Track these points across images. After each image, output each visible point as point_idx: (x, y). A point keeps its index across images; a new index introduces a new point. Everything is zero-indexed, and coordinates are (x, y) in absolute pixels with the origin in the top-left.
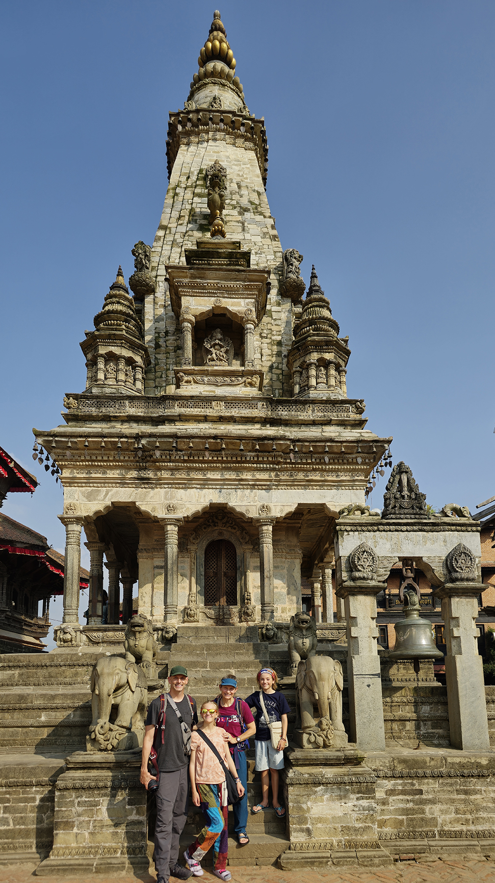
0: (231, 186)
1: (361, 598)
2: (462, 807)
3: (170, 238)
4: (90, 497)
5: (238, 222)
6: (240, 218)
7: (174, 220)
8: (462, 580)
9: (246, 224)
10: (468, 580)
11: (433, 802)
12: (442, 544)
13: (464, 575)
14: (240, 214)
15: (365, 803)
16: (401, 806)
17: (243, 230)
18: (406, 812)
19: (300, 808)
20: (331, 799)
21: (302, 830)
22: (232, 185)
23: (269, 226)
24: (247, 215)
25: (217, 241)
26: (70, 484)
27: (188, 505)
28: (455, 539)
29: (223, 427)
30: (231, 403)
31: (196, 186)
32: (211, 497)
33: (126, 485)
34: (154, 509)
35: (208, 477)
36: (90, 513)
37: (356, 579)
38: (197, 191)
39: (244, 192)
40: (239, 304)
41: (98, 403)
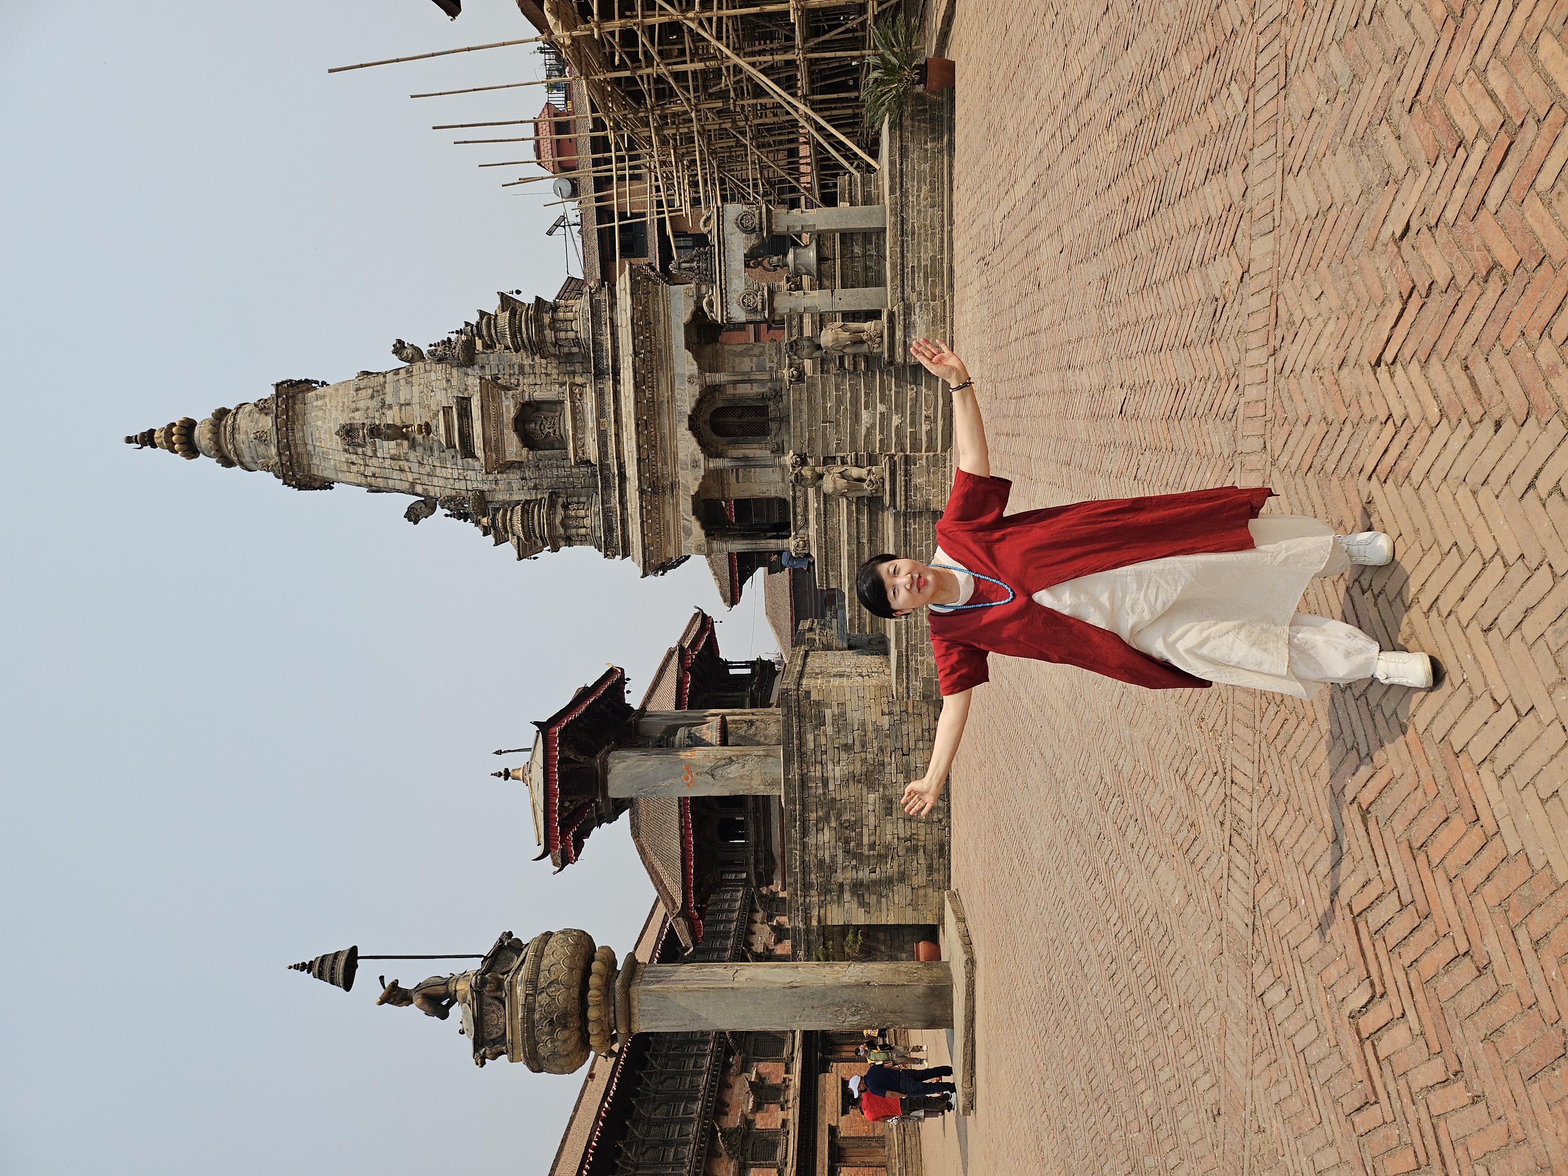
0: (359, 418)
1: (775, 305)
2: (923, 237)
3: (425, 479)
4: (688, 532)
5: (400, 410)
7: (403, 476)
8: (761, 223)
9: (402, 402)
10: (760, 218)
11: (919, 258)
12: (734, 236)
13: (757, 221)
14: (390, 407)
15: (917, 310)
16: (922, 281)
17: (408, 404)
22: (357, 417)
23: (396, 378)
24: (389, 400)
25: (442, 430)
26: (680, 551)
27: (692, 449)
28: (730, 227)
29: (624, 420)
30: (601, 412)
31: (364, 454)
32: (684, 429)
33: (678, 504)
34: (696, 479)
35: (667, 432)
36: (702, 533)
37: (763, 309)
38: (370, 453)
39: (362, 404)
40: (507, 406)
41: (609, 529)
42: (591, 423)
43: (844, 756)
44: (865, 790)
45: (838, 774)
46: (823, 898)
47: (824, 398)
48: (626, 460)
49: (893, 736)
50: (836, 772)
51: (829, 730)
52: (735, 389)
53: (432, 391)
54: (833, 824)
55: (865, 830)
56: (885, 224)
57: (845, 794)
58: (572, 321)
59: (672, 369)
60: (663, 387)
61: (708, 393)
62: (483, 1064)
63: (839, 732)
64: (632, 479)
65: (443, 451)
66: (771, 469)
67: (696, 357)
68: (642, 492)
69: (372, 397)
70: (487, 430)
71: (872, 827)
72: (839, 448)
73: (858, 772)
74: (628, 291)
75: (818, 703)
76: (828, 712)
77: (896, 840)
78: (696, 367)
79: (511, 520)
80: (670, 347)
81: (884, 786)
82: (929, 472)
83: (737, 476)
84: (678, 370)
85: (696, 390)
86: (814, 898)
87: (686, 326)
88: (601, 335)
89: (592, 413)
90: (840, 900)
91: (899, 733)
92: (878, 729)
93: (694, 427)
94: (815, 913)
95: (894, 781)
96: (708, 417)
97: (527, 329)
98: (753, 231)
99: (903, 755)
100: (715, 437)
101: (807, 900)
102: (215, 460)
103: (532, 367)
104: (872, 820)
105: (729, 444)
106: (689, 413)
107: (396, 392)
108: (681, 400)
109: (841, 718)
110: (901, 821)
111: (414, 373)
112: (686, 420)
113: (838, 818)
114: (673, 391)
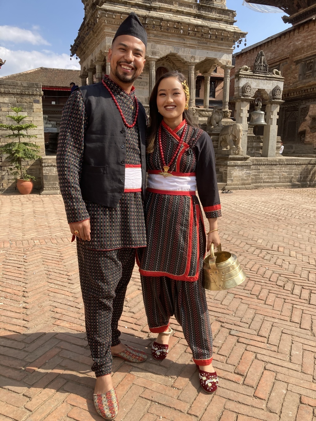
1: (245, 103)
2: (270, 174)
10: (279, 99)
11: (262, 172)
12: (272, 85)
13: (278, 97)
15: (248, 172)
16: (254, 173)
18: (255, 175)
19: (231, 173)
20: (239, 171)
21: (230, 180)
27: (161, 52)
28: (275, 84)
30: (181, 4)
32: (171, 50)
35: (171, 40)
37: (245, 96)
56: (271, 156)
59: (198, 48)
60: (192, 42)
67: (202, 62)
74: (236, 31)
78: (198, 61)
84: (198, 51)
85: (188, 60)
88: (215, 13)
98: (273, 95)
106: (178, 54)
108: (184, 51)
112: (175, 52)
114: (189, 47)
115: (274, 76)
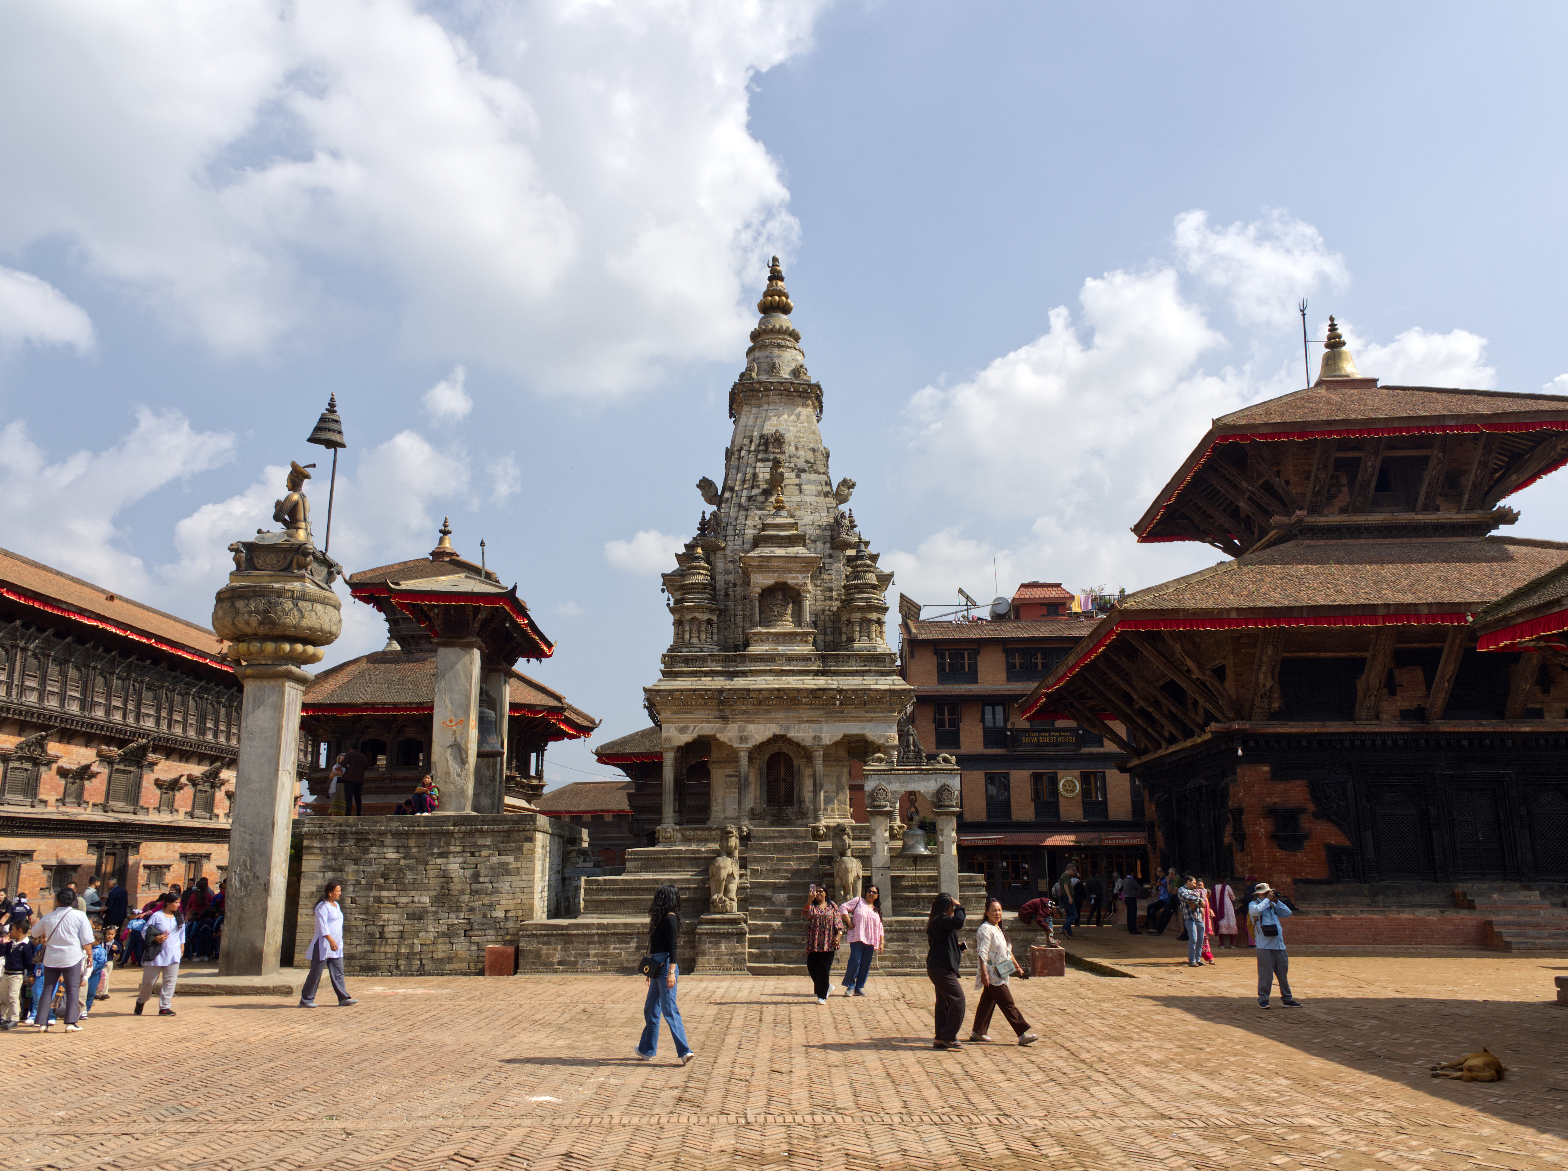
0: (789, 449)
1: (878, 817)
4: (682, 730)
5: (797, 485)
6: (797, 481)
7: (739, 482)
8: (945, 806)
9: (803, 487)
10: (949, 806)
12: (933, 782)
13: (946, 803)
14: (798, 477)
16: (896, 948)
17: (800, 492)
23: (823, 483)
24: (804, 476)
25: (779, 520)
26: (666, 722)
27: (756, 736)
28: (942, 780)
29: (784, 678)
30: (790, 659)
31: (759, 452)
32: (774, 730)
33: (709, 722)
34: (730, 739)
35: (773, 715)
36: (682, 743)
37: (875, 807)
38: (759, 457)
39: (801, 453)
40: (797, 578)
41: (687, 660)
42: (781, 649)
43: (468, 873)
44: (433, 893)
45: (451, 867)
46: (330, 851)
47: (798, 858)
48: (749, 679)
49: (485, 920)
50: (454, 866)
51: (495, 859)
52: (809, 776)
53: (812, 513)
54: (402, 862)
55: (394, 893)
57: (432, 874)
58: (868, 637)
59: (827, 722)
60: (811, 713)
61: (807, 753)
62: (231, 550)
63: (492, 868)
64: (732, 683)
65: (760, 519)
66: (736, 807)
67: (836, 744)
68: (720, 691)
69: (807, 462)
70: (777, 560)
71: (397, 900)
72: (754, 872)
73: (452, 886)
74: (893, 687)
75: (520, 849)
76: (511, 859)
77: (382, 923)
78: (828, 743)
79: (700, 573)
80: (845, 721)
81: (436, 912)
82: (731, 955)
83: (731, 776)
84: (826, 727)
85: (808, 742)
86: (332, 844)
87: (863, 736)
88: (856, 661)
89: (790, 650)
90: (326, 868)
91: (486, 927)
92: (492, 906)
93: (776, 738)
94: (316, 844)
95: (441, 922)
96: (785, 750)
97: (861, 598)
98: (939, 800)
99: (466, 931)
100: (766, 757)
101: (329, 836)
102: (757, 327)
103: (831, 598)
104: (403, 900)
105: (760, 769)
106: (789, 735)
107: (809, 482)
108: (800, 729)
109: (505, 870)
110: (401, 928)
111: (827, 499)
112: (783, 732)
113: (408, 867)
114: (808, 721)
115: (938, 766)
